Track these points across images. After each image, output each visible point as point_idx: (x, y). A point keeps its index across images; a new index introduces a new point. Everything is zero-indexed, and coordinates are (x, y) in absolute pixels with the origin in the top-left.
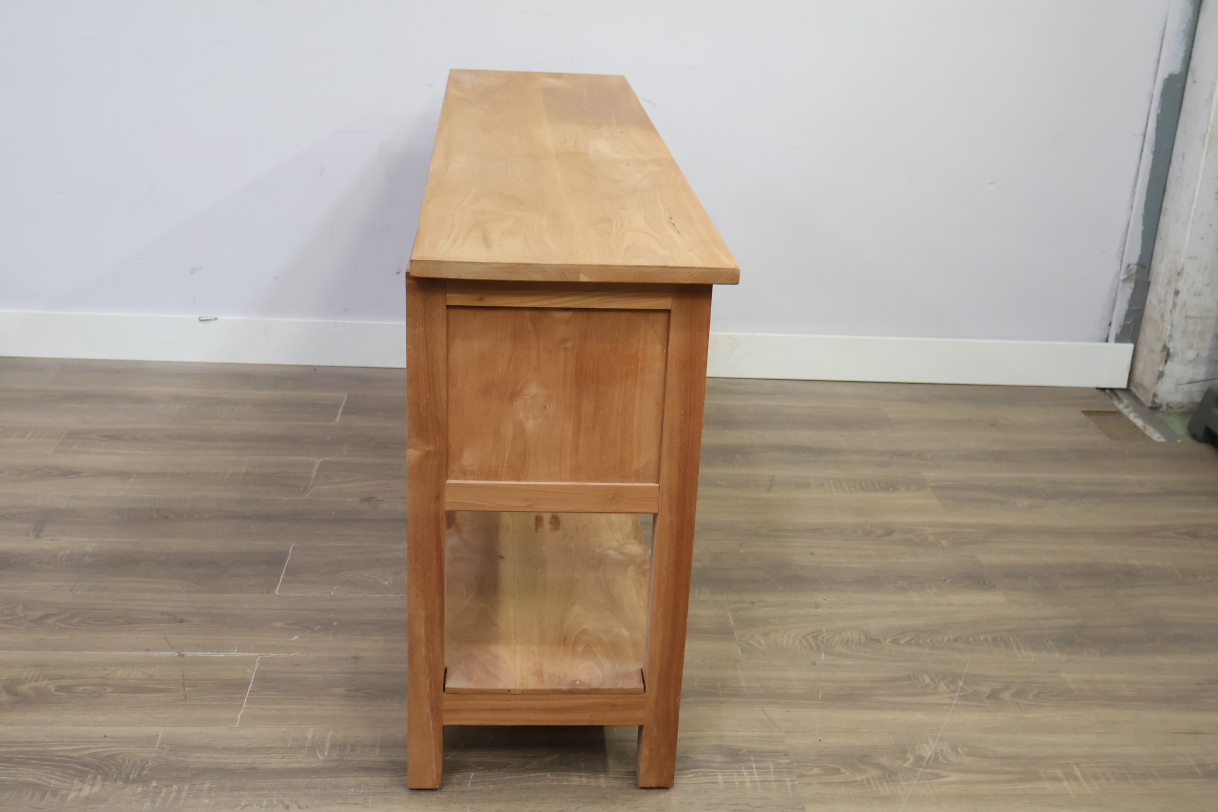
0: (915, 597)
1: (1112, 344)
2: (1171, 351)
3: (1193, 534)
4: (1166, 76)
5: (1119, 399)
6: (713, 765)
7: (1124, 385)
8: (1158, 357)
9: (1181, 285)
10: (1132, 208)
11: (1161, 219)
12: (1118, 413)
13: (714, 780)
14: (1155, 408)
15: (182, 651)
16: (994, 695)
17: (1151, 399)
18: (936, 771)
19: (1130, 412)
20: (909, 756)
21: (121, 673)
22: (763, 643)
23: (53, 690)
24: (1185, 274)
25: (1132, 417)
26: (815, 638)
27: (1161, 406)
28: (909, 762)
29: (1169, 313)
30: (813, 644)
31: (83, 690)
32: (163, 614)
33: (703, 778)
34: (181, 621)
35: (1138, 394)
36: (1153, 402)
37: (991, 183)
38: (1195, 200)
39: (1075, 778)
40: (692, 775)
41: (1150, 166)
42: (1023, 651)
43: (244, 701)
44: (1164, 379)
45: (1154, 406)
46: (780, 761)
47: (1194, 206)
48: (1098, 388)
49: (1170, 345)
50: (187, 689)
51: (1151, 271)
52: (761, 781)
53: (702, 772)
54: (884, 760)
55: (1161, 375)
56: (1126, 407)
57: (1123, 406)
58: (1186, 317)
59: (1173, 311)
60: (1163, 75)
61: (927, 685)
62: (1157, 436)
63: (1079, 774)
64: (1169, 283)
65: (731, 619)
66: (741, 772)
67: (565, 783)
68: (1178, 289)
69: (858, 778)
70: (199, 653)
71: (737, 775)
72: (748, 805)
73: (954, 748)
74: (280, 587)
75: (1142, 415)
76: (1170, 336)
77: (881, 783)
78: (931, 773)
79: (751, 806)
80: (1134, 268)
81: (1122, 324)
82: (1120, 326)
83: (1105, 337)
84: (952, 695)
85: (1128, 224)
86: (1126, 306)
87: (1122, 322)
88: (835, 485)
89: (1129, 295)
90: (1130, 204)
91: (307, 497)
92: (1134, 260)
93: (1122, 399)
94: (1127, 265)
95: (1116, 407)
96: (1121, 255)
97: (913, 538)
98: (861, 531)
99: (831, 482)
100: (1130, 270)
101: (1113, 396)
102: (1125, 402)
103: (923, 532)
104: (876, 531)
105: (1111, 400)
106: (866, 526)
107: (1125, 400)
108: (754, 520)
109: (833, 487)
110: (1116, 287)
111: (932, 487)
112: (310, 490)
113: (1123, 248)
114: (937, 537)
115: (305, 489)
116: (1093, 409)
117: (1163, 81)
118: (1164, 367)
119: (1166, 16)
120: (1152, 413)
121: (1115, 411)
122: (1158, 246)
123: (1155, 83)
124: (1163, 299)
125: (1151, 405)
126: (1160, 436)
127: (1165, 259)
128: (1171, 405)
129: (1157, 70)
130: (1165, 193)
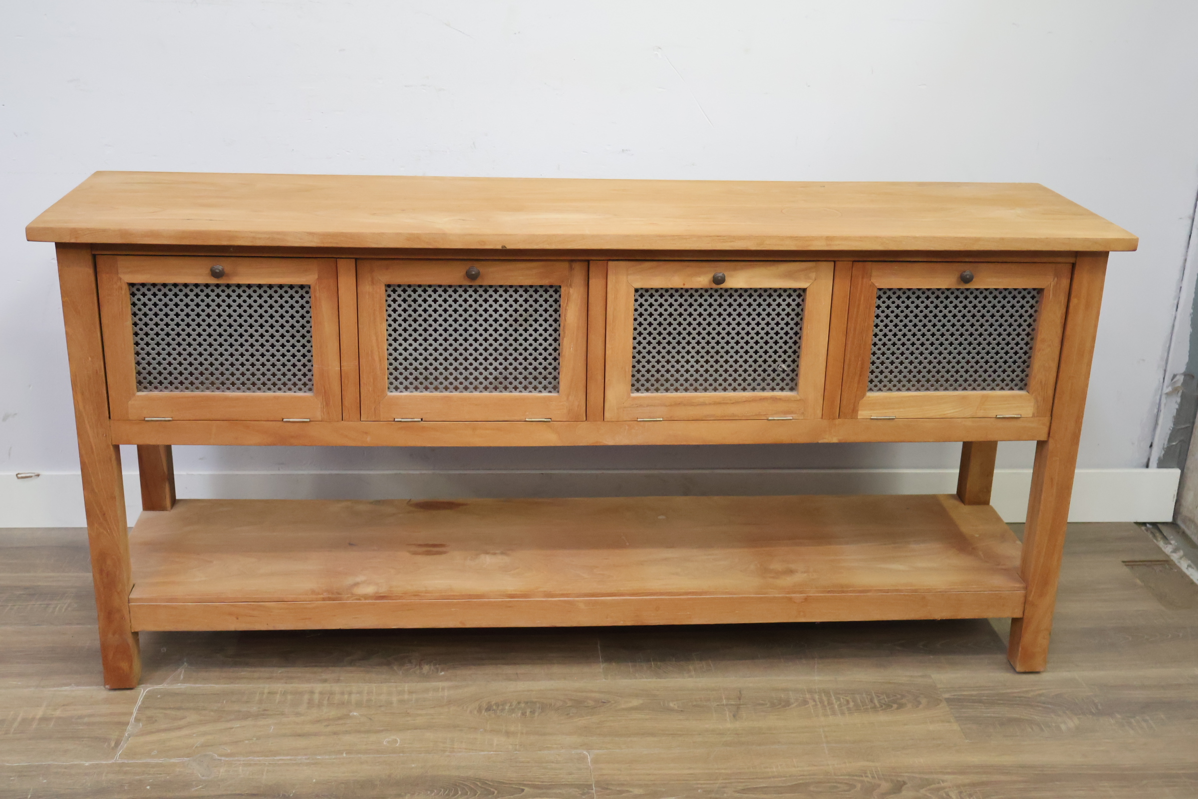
1: (1153, 470)
5: (1165, 538)
7: (1169, 518)
10: (1178, 307)
12: (1167, 562)
19: (1181, 558)
25: (1184, 565)
35: (1188, 532)
48: (1137, 523)
56: (1175, 551)
57: (1169, 549)
80: (1180, 379)
81: (1166, 446)
82: (1163, 448)
83: (1145, 460)
85: (1173, 326)
86: (1170, 425)
87: (1166, 443)
88: (822, 702)
89: (1175, 411)
90: (1176, 302)
91: (118, 758)
92: (1182, 369)
93: (1168, 538)
94: (1172, 376)
95: (1164, 553)
96: (1164, 363)
97: (929, 795)
98: (859, 786)
99: (817, 697)
100: (1175, 382)
101: (1158, 534)
102: (1173, 542)
103: (942, 785)
104: (879, 785)
105: (1155, 541)
106: (867, 776)
107: (1172, 540)
108: (717, 771)
109: (819, 705)
110: (1158, 401)
111: (948, 700)
112: (124, 746)
113: (1166, 354)
114: (961, 793)
115: (117, 744)
116: (1137, 558)
121: (1162, 558)
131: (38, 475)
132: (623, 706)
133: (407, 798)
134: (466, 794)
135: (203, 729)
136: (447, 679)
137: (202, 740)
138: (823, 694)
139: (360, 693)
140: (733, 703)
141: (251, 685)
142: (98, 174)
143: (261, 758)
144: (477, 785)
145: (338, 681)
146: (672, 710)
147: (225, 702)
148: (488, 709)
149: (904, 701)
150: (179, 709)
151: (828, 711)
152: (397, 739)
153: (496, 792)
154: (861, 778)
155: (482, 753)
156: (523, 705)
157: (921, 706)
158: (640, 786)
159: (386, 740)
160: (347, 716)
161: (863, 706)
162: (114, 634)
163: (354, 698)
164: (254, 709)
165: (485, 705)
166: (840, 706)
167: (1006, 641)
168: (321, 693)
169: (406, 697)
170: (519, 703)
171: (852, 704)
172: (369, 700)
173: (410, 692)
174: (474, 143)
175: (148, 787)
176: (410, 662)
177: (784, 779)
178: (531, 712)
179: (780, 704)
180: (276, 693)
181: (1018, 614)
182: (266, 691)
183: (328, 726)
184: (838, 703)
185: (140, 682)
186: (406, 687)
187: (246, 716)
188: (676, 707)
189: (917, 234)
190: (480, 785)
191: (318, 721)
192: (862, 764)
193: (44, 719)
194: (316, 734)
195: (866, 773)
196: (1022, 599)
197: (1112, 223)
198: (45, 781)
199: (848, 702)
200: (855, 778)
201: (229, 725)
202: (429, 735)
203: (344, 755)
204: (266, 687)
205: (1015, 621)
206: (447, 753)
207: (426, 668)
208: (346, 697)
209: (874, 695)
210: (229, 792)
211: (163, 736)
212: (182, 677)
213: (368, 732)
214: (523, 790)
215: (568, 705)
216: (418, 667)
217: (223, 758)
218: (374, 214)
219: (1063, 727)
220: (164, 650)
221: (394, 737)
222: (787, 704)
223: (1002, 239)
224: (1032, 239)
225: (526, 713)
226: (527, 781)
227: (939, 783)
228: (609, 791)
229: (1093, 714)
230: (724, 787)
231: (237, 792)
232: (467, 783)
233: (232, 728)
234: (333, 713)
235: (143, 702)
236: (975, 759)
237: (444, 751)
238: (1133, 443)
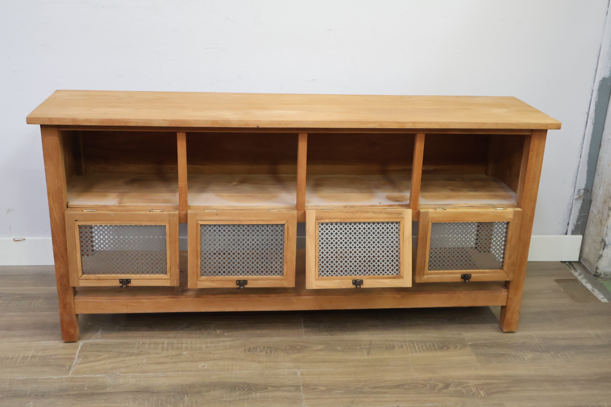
1: (569, 236)
2: (607, 242)
4: (601, 79)
5: (575, 269)
7: (577, 260)
8: (598, 246)
10: (581, 156)
11: (598, 163)
12: (575, 280)
14: (597, 275)
17: (595, 271)
19: (582, 278)
25: (584, 282)
27: (601, 274)
29: (606, 220)
35: (586, 266)
36: (596, 272)
41: (591, 133)
44: (602, 259)
48: (561, 262)
49: (606, 239)
51: (593, 193)
55: (600, 257)
56: (580, 275)
57: (577, 274)
59: (608, 219)
60: (599, 78)
64: (605, 202)
68: (610, 207)
75: (590, 281)
76: (606, 234)
80: (582, 192)
81: (575, 224)
82: (574, 225)
83: (565, 231)
85: (579, 166)
86: (577, 214)
88: (410, 346)
89: (580, 207)
90: (580, 154)
91: (70, 375)
92: (583, 186)
93: (576, 268)
94: (578, 190)
95: (574, 276)
96: (574, 184)
97: (462, 389)
98: (429, 385)
99: (407, 344)
100: (580, 193)
101: (571, 267)
102: (578, 271)
103: (468, 384)
104: (438, 385)
105: (570, 270)
106: (432, 381)
107: (578, 270)
108: (360, 379)
109: (409, 348)
110: (571, 202)
111: (471, 346)
112: (73, 369)
113: (575, 180)
114: (477, 388)
115: (70, 368)
116: (561, 279)
117: (599, 82)
118: (602, 252)
119: (601, 44)
120: (596, 279)
121: (573, 278)
122: (597, 179)
123: (594, 83)
124: (601, 211)
125: (594, 273)
126: (602, 296)
127: (601, 187)
128: (607, 274)
129: (596, 75)
130: (601, 148)
131: (24, 240)
132: (314, 349)
133: (211, 392)
134: (240, 390)
135: (111, 361)
136: (228, 336)
137: (111, 366)
138: (411, 343)
139: (186, 343)
140: (367, 347)
141: (133, 340)
142: (57, 91)
143: (140, 374)
144: (245, 386)
145: (176, 338)
146: (338, 350)
147: (121, 348)
148: (249, 351)
149: (449, 346)
150: (99, 351)
151: (413, 350)
152: (206, 365)
153: (254, 389)
154: (429, 382)
155: (247, 371)
156: (266, 349)
157: (458, 348)
158: (323, 386)
159: (200, 365)
160: (180, 354)
161: (430, 348)
162: (67, 315)
163: (184, 345)
164: (136, 351)
165: (247, 349)
166: (419, 348)
167: (498, 318)
168: (168, 343)
169: (209, 345)
170: (264, 347)
171: (424, 347)
172: (191, 347)
173: (211, 343)
174: (240, 76)
175: (86, 388)
176: (210, 328)
177: (392, 382)
178: (270, 352)
179: (390, 348)
180: (145, 344)
181: (504, 304)
182: (141, 343)
183: (171, 359)
185: (79, 339)
186: (209, 340)
187: (132, 355)
188: (340, 349)
189: (456, 121)
190: (246, 386)
191: (167, 357)
192: (429, 375)
193: (33, 357)
194: (165, 363)
195: (431, 379)
196: (506, 297)
197: (549, 116)
198: (36, 386)
199: (422, 346)
200: (426, 381)
201: (123, 359)
202: (221, 363)
203: (180, 372)
204: (141, 341)
205: (502, 307)
206: (230, 371)
207: (218, 331)
208: (180, 345)
209: (435, 343)
210: (125, 390)
211: (92, 364)
212: (99, 336)
213: (191, 361)
214: (267, 388)
215: (288, 348)
216: (214, 331)
217: (122, 374)
218: (194, 111)
219: (526, 358)
220: (90, 323)
221: (203, 364)
222: (393, 347)
223: (497, 123)
224: (511, 123)
225: (268, 352)
226: (269, 384)
227: (466, 384)
228: (308, 388)
229: (540, 352)
230: (364, 386)
231: (130, 390)
232: (240, 385)
233: (125, 360)
234: (174, 353)
235: (81, 349)
236: (484, 372)
237: (228, 370)
238: (559, 223)
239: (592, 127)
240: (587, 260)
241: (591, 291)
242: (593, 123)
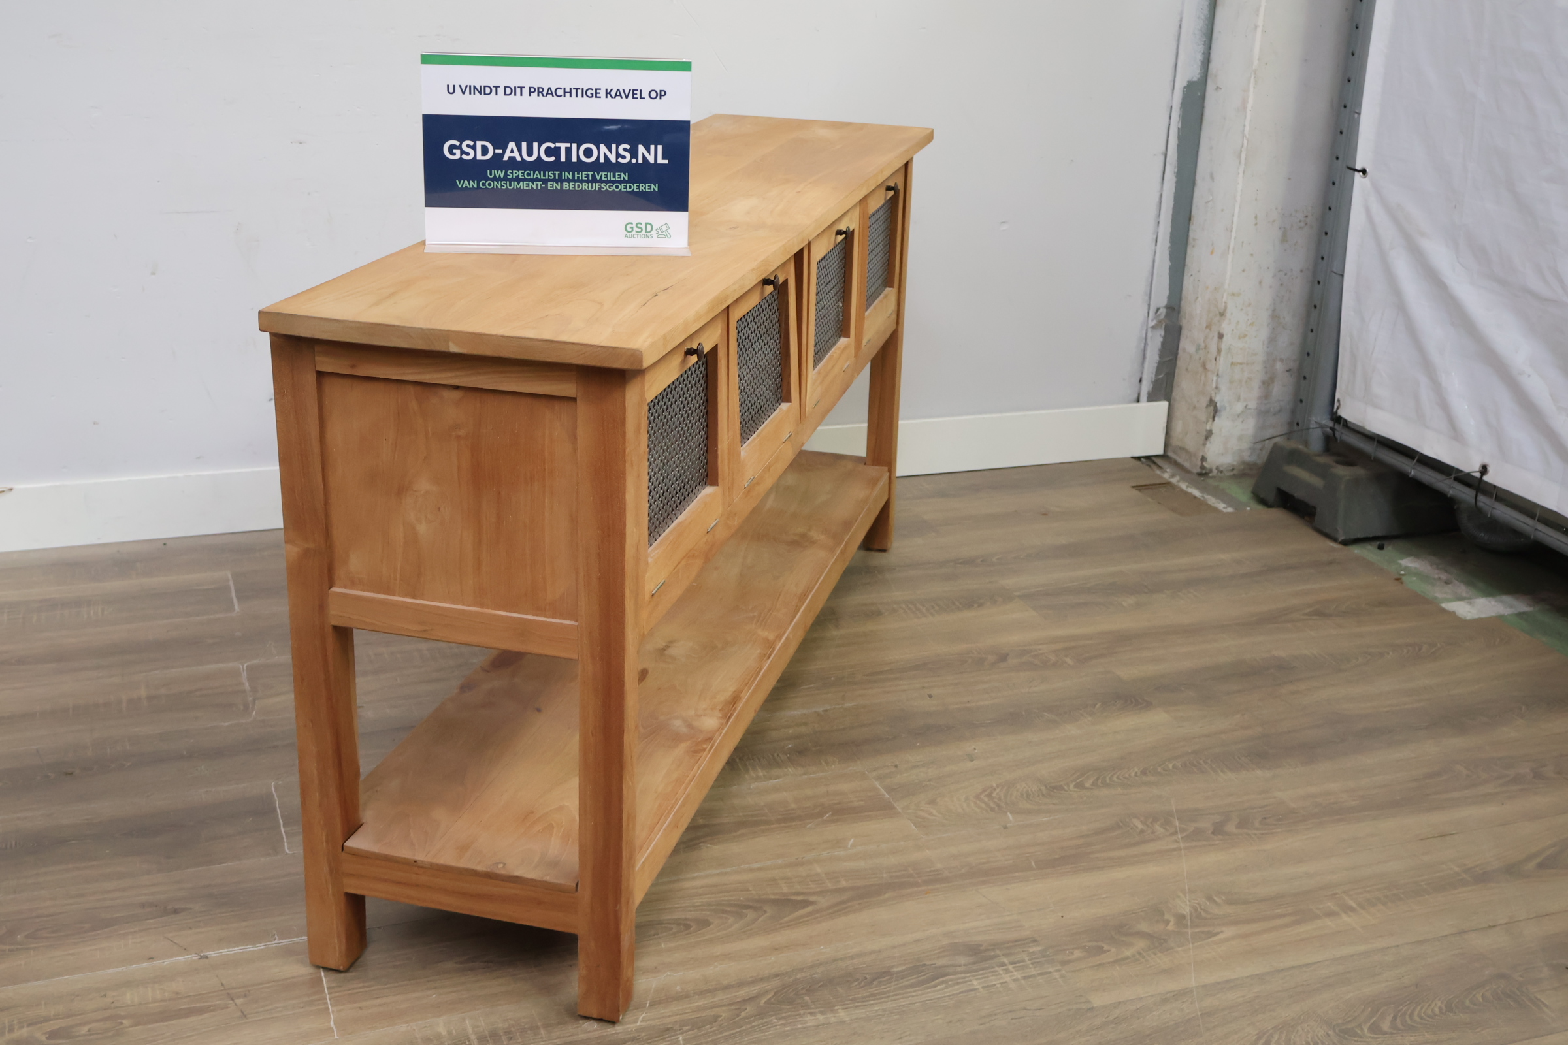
0: (1072, 730)
1: (1144, 404)
2: (1218, 405)
3: (1321, 612)
4: (1185, 84)
5: (1160, 467)
6: (959, 969)
8: (1203, 415)
9: (1226, 328)
10: (1156, 242)
11: (1189, 251)
12: (1169, 484)
13: (971, 987)
14: (1204, 474)
15: (202, 952)
16: (1218, 830)
17: (1199, 463)
18: (1205, 929)
19: (1179, 481)
20: (1167, 917)
21: (130, 997)
22: (934, 812)
23: (43, 1038)
24: (1228, 314)
25: (1183, 486)
26: (989, 796)
27: (1211, 471)
28: (1172, 923)
29: (1213, 360)
30: (992, 805)
31: (89, 1031)
32: (143, 905)
33: (956, 987)
34: (176, 911)
35: (1180, 460)
36: (1202, 467)
37: (1004, 222)
38: (1235, 226)
39: (1352, 909)
40: (943, 986)
41: (1174, 190)
42: (1221, 774)
43: (327, 1003)
44: (1213, 438)
45: (1204, 472)
46: (1031, 950)
47: (1234, 234)
48: (1133, 458)
49: (1217, 399)
50: (238, 1001)
51: (1182, 312)
52: (1025, 978)
53: (951, 980)
54: (1144, 927)
55: (1209, 435)
56: (1173, 476)
57: (1169, 475)
58: (1232, 364)
59: (1217, 359)
60: (1181, 83)
61: (1142, 831)
62: (1221, 506)
63: (1354, 905)
64: (1209, 326)
65: (883, 790)
66: (997, 971)
67: (800, 1026)
68: (1221, 332)
69: (1128, 953)
70: (226, 950)
71: (992, 976)
72: (1025, 1009)
73: (1210, 898)
74: (288, 843)
75: (1193, 483)
76: (1217, 388)
77: (1155, 954)
78: (1203, 932)
79: (1030, 1010)
80: (1163, 311)
81: (1153, 380)
82: (1152, 382)
83: (1136, 396)
84: (1175, 837)
85: (1154, 261)
86: (1157, 358)
87: (1154, 376)
88: (910, 608)
89: (1160, 344)
90: (1155, 237)
91: (254, 717)
92: (1163, 302)
93: (1163, 467)
94: (1155, 309)
95: (1164, 478)
96: (1147, 298)
97: (1032, 660)
98: (970, 660)
99: (904, 606)
100: (1160, 315)
101: (1153, 465)
103: (1041, 652)
104: (986, 658)
105: (1151, 470)
106: (973, 654)
107: (1167, 468)
108: (841, 664)
109: (908, 611)
110: (1144, 336)
111: (1020, 597)
112: (253, 708)
113: (1149, 288)
114: (1057, 655)
115: (246, 707)
116: (1141, 484)
117: (1182, 90)
118: (1211, 424)
119: (1181, 13)
120: (1203, 480)
121: (1162, 481)
122: (1188, 283)
123: (1173, 93)
124: (1203, 345)
125: (1199, 470)
126: (1224, 505)
127: (1200, 299)
128: (1221, 469)
129: (1175, 77)
130: (1191, 221)
131: (11, 489)
138: (910, 604)
149: (982, 601)
154: (969, 655)
157: (998, 603)
161: (948, 608)
166: (927, 610)
168: (428, 650)
171: (937, 608)
177: (903, 662)
179: (874, 613)
180: (383, 654)
182: (372, 654)
183: (453, 671)
184: (925, 608)
191: (441, 670)
192: (964, 646)
193: (151, 698)
194: (445, 679)
195: (971, 652)
198: (191, 741)
199: (933, 607)
200: (964, 656)
208: (456, 650)
209: (954, 600)
212: (275, 652)
219: (1124, 604)
222: (880, 612)
227: (1037, 651)
229: (1146, 593)
230: (854, 673)
234: (452, 662)
236: (1060, 632)
238: (1124, 379)
239: (1174, 179)
240: (1183, 449)
241: (1202, 498)
242: (1175, 173)
